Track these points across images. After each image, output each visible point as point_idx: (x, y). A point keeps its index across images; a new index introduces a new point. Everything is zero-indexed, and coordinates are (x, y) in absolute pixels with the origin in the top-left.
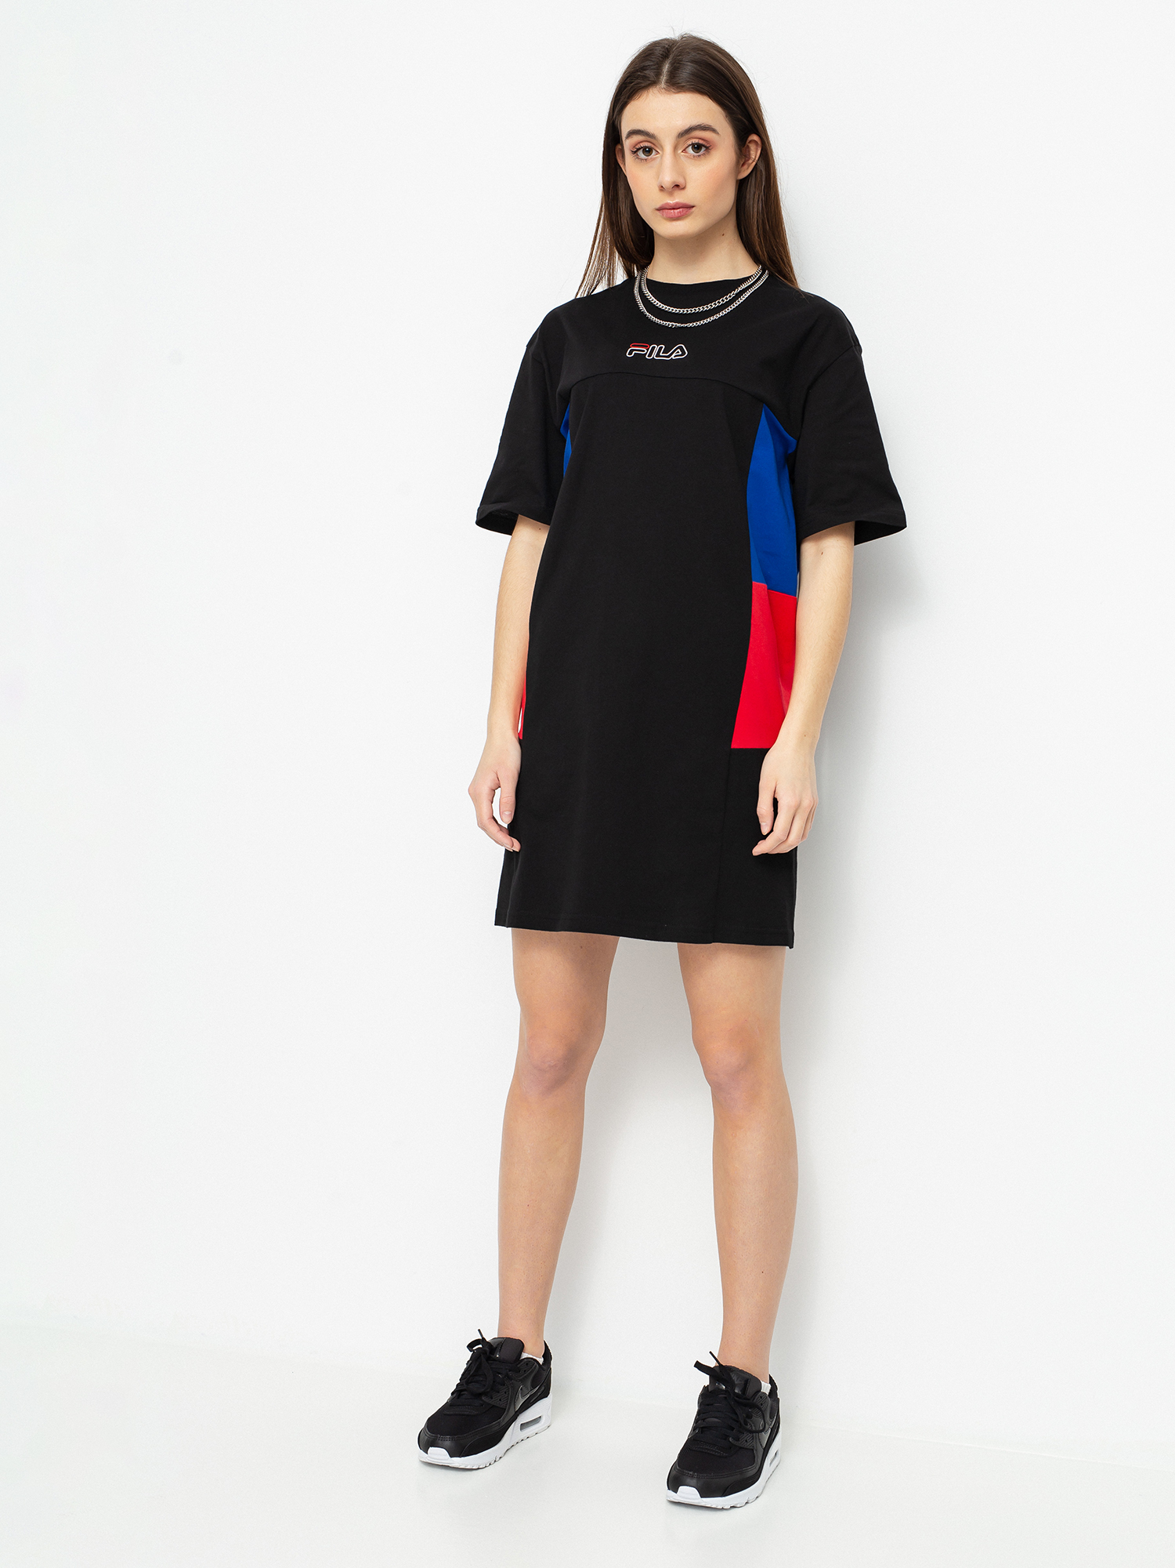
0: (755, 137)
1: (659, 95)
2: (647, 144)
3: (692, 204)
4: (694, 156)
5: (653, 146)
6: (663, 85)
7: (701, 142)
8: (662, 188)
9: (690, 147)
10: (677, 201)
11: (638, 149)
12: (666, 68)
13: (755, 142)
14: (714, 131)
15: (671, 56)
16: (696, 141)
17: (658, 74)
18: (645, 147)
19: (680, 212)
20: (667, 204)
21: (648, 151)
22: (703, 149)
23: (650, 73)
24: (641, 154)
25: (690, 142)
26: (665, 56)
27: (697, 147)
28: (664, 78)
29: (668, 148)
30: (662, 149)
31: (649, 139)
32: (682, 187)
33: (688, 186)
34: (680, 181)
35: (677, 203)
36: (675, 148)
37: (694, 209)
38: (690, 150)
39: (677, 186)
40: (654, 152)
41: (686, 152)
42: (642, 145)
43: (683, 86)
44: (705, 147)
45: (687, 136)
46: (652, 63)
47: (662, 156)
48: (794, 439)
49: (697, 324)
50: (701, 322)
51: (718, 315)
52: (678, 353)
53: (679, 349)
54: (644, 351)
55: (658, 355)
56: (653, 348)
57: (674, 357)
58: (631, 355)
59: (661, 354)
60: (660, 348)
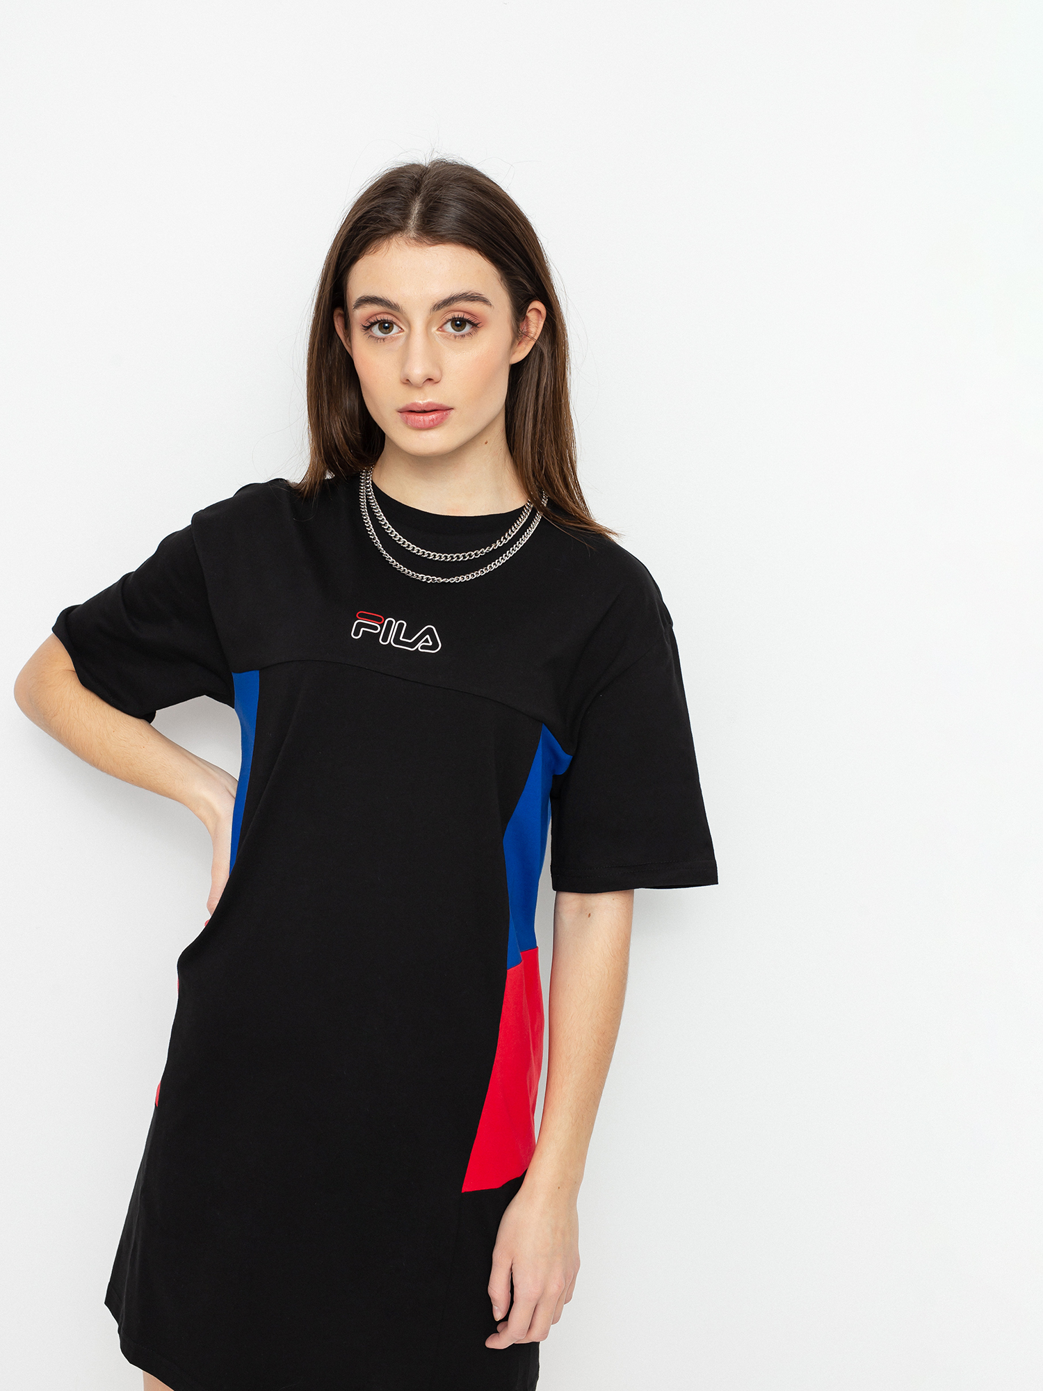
0: (537, 305)
1: (406, 247)
2: (387, 317)
3: (450, 405)
4: (455, 337)
5: (394, 320)
6: (413, 234)
7: (467, 317)
8: (407, 382)
9: (449, 323)
10: (429, 400)
11: (373, 324)
12: (416, 208)
13: (538, 311)
14: (485, 301)
15: (423, 192)
16: (461, 315)
17: (406, 216)
18: (384, 322)
19: (433, 420)
20: (415, 404)
21: (386, 326)
22: (468, 328)
23: (394, 215)
24: (376, 330)
25: (450, 316)
26: (416, 191)
27: (459, 323)
28: (413, 222)
29: (418, 323)
30: (409, 325)
31: (390, 310)
32: (436, 381)
33: (445, 380)
34: (435, 374)
35: (429, 404)
36: (428, 325)
37: (452, 412)
38: (449, 327)
39: (430, 379)
40: (395, 329)
41: (443, 331)
42: (379, 318)
43: (442, 236)
44: (470, 322)
45: (446, 308)
46: (394, 201)
47: (408, 337)
48: (569, 756)
49: (448, 580)
50: (455, 579)
51: (479, 572)
52: (427, 641)
53: (429, 632)
54: (376, 628)
55: (397, 640)
56: (390, 623)
57: (421, 648)
58: (356, 633)
59: (401, 639)
60: (401, 626)
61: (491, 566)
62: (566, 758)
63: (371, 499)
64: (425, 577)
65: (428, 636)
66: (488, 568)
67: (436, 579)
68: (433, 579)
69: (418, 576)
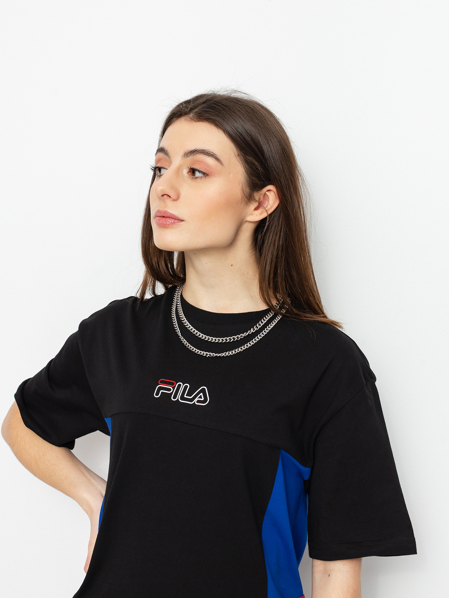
48: (308, 468)
49: (219, 355)
50: (223, 354)
51: (239, 349)
52: (200, 397)
53: (203, 391)
54: (170, 390)
55: (182, 398)
56: (180, 385)
57: (197, 402)
58: (157, 394)
59: (185, 396)
60: (186, 387)
61: (247, 345)
62: (306, 471)
63: (178, 307)
64: (205, 353)
65: (202, 394)
66: (245, 346)
67: (212, 354)
68: (210, 354)
69: (201, 353)
